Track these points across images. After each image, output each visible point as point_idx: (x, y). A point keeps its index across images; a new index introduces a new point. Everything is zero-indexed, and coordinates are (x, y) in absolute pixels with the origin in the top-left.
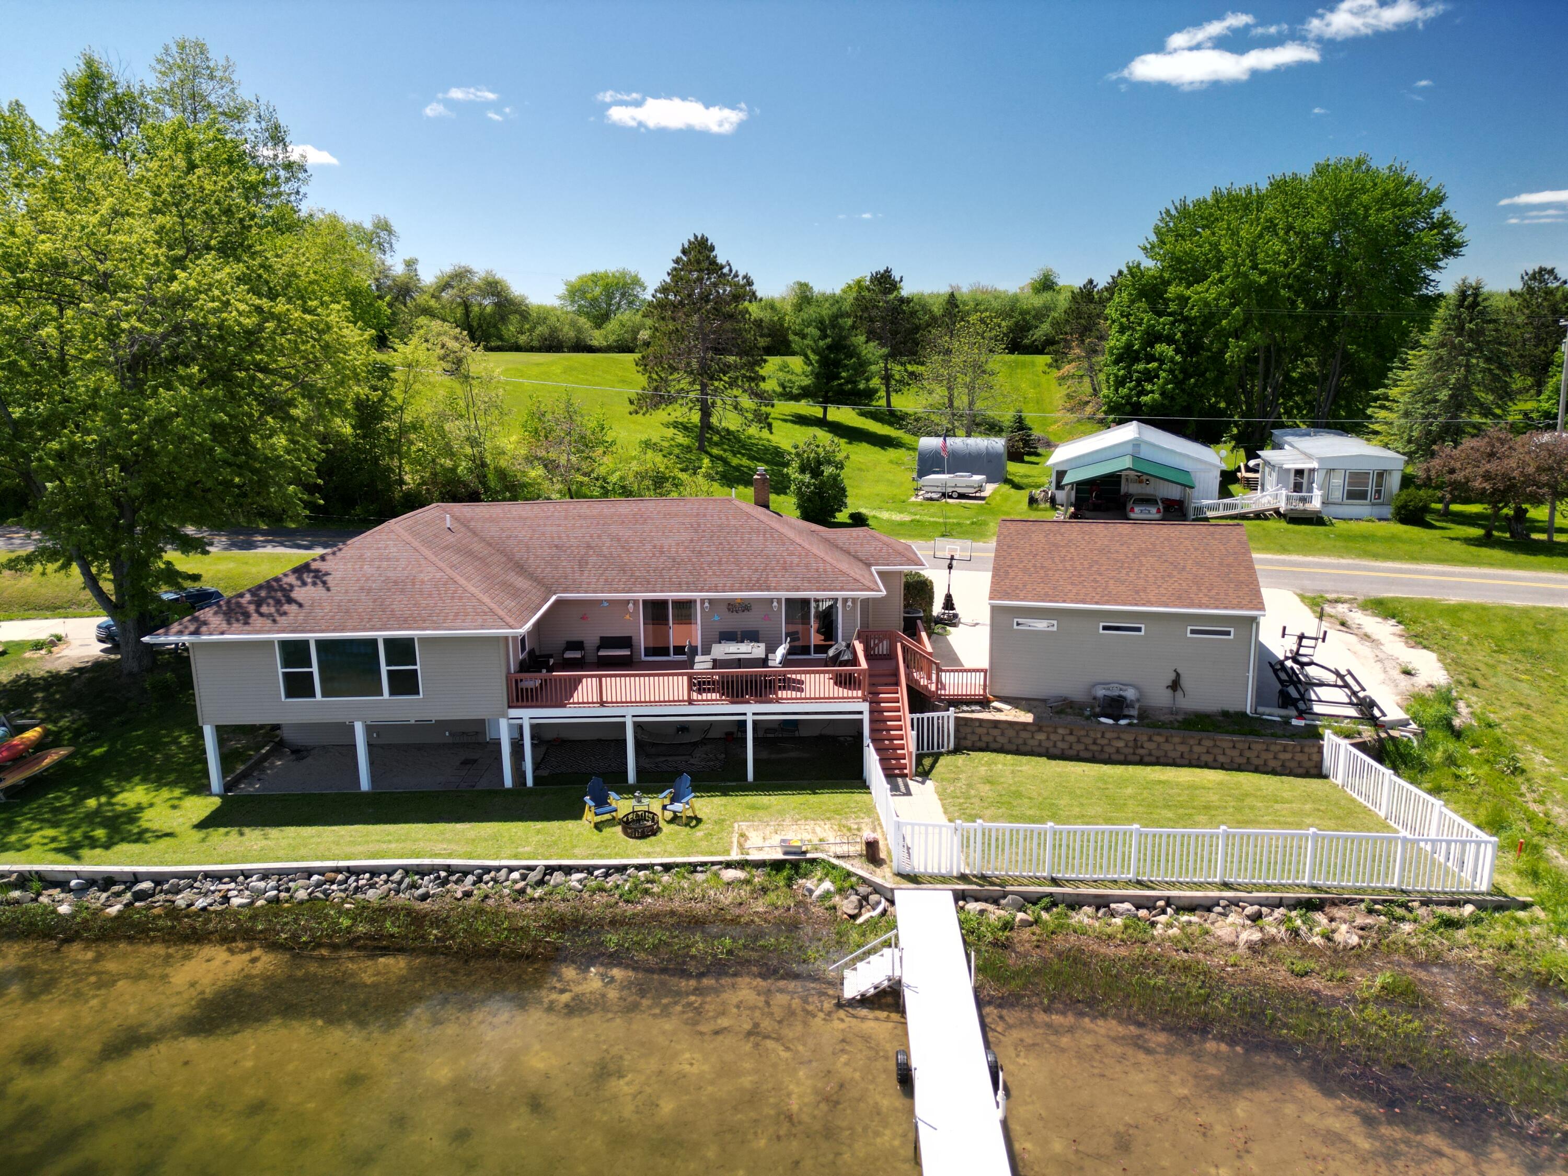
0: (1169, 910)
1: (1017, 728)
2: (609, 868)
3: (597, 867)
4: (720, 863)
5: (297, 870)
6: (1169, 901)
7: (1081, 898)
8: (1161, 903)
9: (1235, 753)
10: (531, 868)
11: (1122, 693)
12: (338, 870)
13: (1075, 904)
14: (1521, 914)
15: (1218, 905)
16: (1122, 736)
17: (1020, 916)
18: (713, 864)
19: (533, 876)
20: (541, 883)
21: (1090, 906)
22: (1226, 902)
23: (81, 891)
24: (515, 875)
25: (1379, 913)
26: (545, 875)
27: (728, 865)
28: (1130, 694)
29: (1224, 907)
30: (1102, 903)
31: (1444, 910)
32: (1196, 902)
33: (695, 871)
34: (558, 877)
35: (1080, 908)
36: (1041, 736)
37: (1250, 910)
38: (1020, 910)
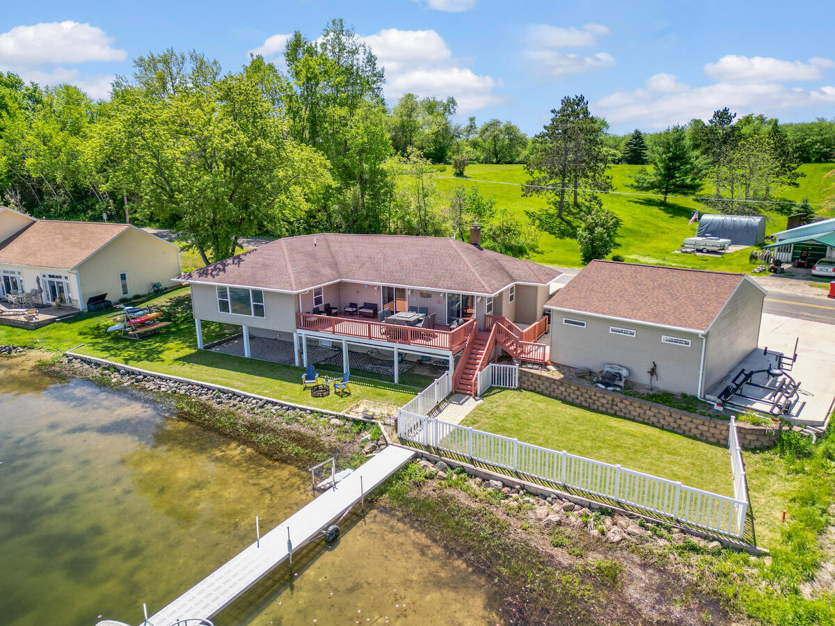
0: (521, 492)
1: (550, 381)
2: (290, 406)
3: (286, 405)
4: (334, 415)
5: (186, 382)
6: (523, 487)
7: (477, 473)
8: (518, 487)
9: (671, 420)
10: (261, 400)
11: (620, 371)
12: (198, 385)
13: (473, 475)
14: (753, 559)
15: (550, 497)
16: (606, 396)
17: (441, 473)
18: (331, 415)
19: (261, 403)
20: (262, 407)
21: (480, 478)
22: (555, 496)
23: (123, 375)
24: (254, 401)
25: (647, 529)
26: (265, 404)
27: (337, 417)
28: (624, 373)
29: (553, 498)
30: (486, 479)
31: (695, 540)
32: (539, 492)
33: (322, 416)
34: (269, 406)
35: (475, 478)
36: (562, 389)
37: (567, 504)
38: (442, 470)
